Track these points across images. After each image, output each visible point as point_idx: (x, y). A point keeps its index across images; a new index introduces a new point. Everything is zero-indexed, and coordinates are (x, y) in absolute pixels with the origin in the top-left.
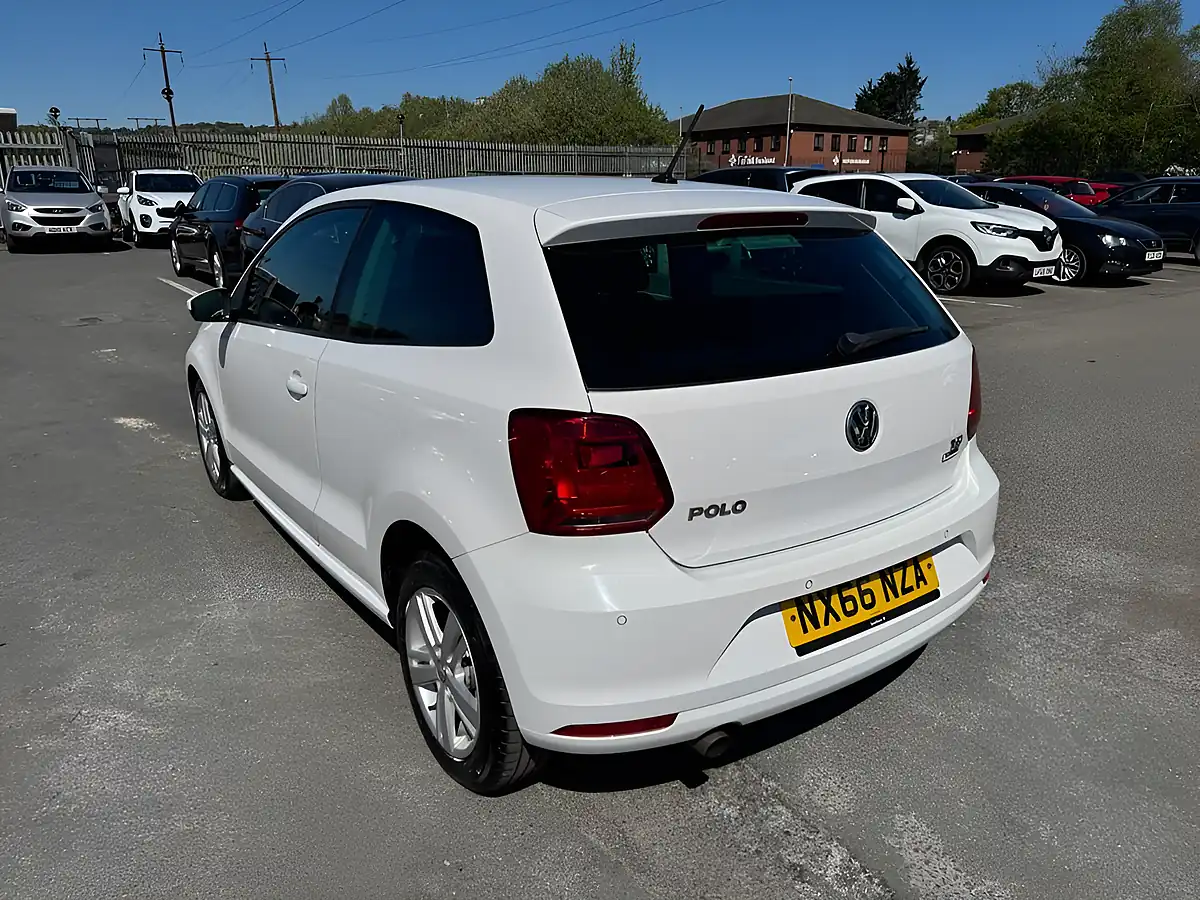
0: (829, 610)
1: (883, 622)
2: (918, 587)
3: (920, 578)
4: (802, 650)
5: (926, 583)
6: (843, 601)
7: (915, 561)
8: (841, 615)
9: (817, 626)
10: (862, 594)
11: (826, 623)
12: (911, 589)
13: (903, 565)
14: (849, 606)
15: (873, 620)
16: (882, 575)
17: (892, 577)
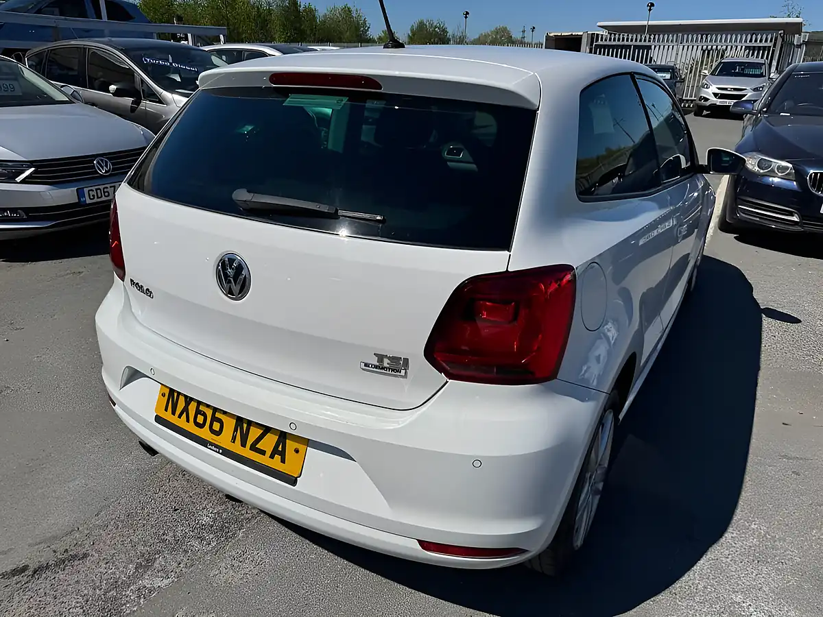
0: (186, 410)
1: (219, 453)
2: (272, 457)
3: (279, 451)
4: (158, 419)
5: (283, 461)
6: (198, 412)
7: (283, 436)
8: (191, 419)
9: (174, 413)
10: (214, 419)
11: (180, 416)
12: (263, 452)
13: (267, 430)
14: (200, 419)
15: (212, 444)
16: (240, 420)
17: (248, 429)
